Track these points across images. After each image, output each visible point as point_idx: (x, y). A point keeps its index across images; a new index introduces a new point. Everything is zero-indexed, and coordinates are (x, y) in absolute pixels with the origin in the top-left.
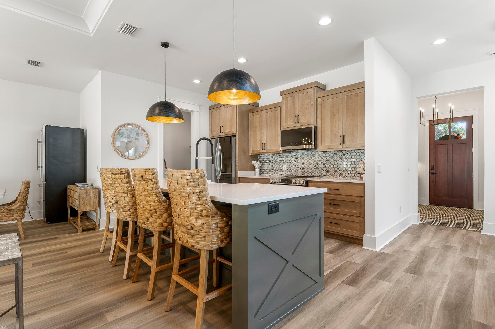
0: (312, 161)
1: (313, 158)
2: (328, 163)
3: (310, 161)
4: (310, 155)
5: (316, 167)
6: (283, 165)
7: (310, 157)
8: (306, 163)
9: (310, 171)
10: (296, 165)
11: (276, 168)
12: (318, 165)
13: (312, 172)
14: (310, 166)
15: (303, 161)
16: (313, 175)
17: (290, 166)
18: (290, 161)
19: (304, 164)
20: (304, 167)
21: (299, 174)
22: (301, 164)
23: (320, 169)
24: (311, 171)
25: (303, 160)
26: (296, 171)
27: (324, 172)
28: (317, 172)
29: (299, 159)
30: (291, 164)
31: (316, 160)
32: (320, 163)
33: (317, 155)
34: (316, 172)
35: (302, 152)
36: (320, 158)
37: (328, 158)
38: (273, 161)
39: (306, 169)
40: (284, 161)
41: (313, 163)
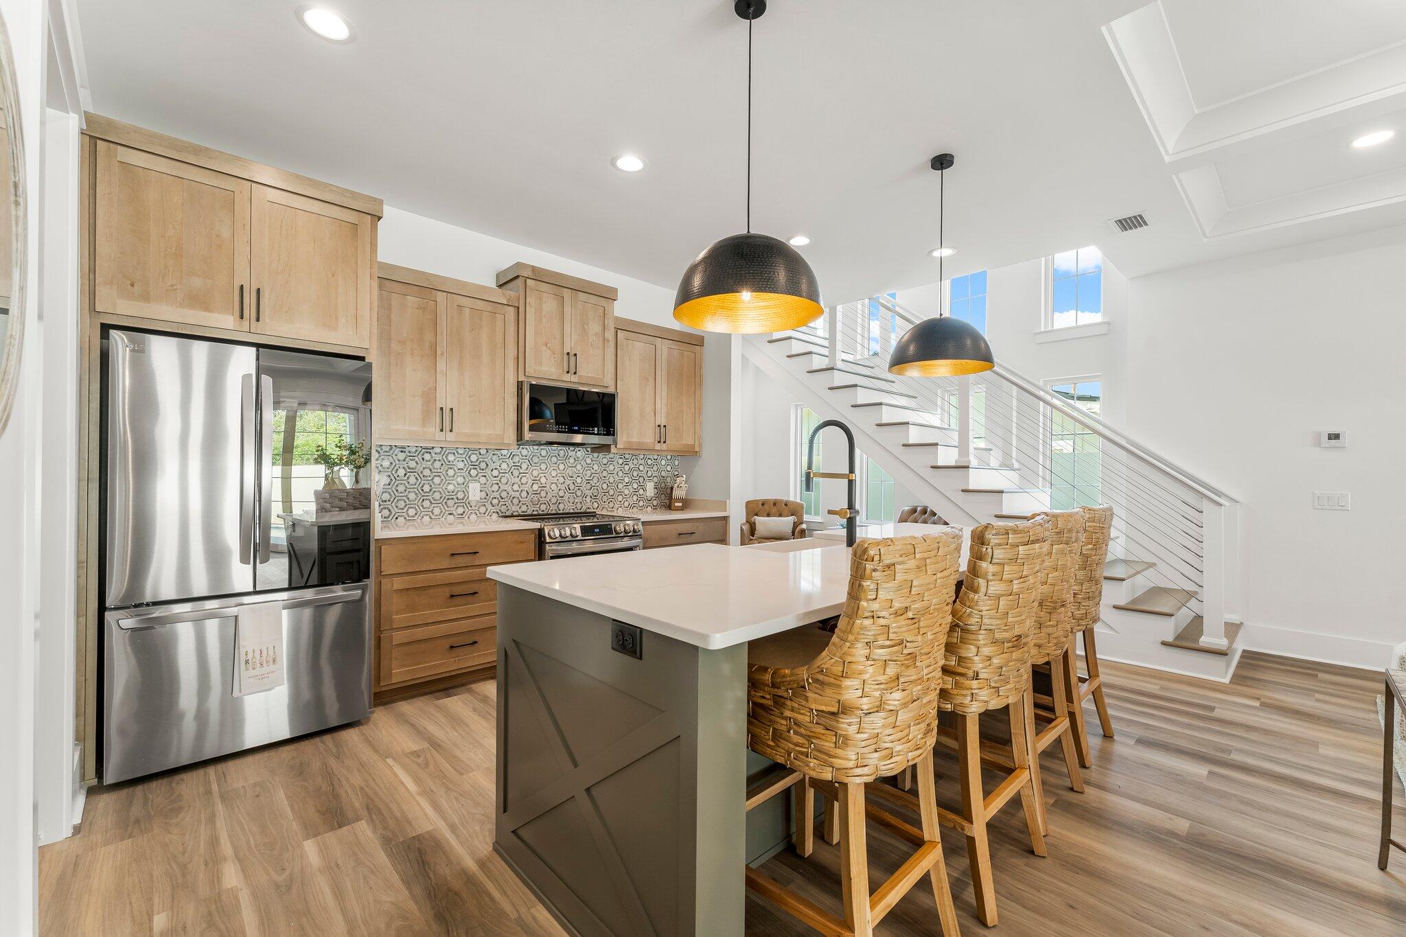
0: (559, 475)
1: (562, 467)
2: (595, 480)
3: (554, 473)
4: (554, 459)
5: (570, 490)
6: (470, 485)
7: (556, 463)
8: (543, 480)
9: (554, 500)
10: (514, 484)
11: (437, 496)
12: (574, 483)
13: (560, 503)
14: (554, 487)
15: (535, 473)
16: (561, 509)
17: (495, 488)
18: (495, 473)
19: (539, 480)
20: (537, 491)
21: (524, 508)
22: (530, 482)
23: (579, 493)
24: (557, 500)
25: (535, 469)
26: (515, 501)
27: (588, 499)
28: (571, 502)
29: (524, 466)
30: (498, 482)
31: (570, 471)
32: (579, 480)
33: (572, 460)
34: (569, 502)
35: (534, 449)
36: (579, 467)
37: (596, 467)
38: (427, 472)
39: (543, 494)
40: (473, 472)
41: (561, 480)
